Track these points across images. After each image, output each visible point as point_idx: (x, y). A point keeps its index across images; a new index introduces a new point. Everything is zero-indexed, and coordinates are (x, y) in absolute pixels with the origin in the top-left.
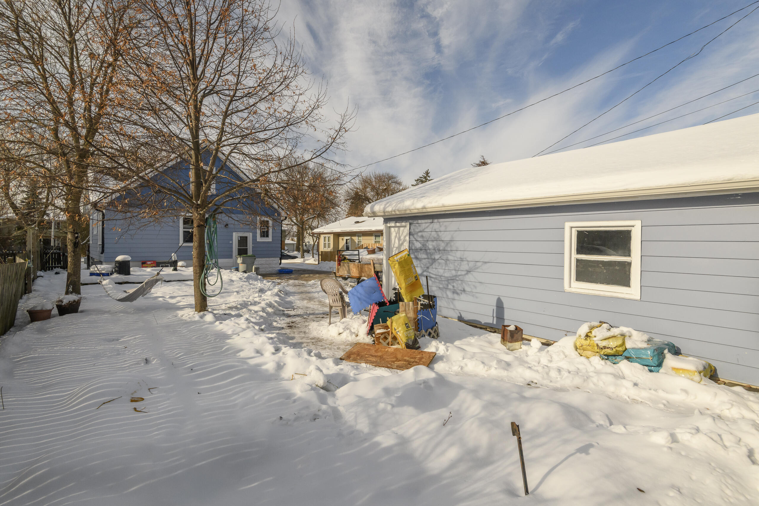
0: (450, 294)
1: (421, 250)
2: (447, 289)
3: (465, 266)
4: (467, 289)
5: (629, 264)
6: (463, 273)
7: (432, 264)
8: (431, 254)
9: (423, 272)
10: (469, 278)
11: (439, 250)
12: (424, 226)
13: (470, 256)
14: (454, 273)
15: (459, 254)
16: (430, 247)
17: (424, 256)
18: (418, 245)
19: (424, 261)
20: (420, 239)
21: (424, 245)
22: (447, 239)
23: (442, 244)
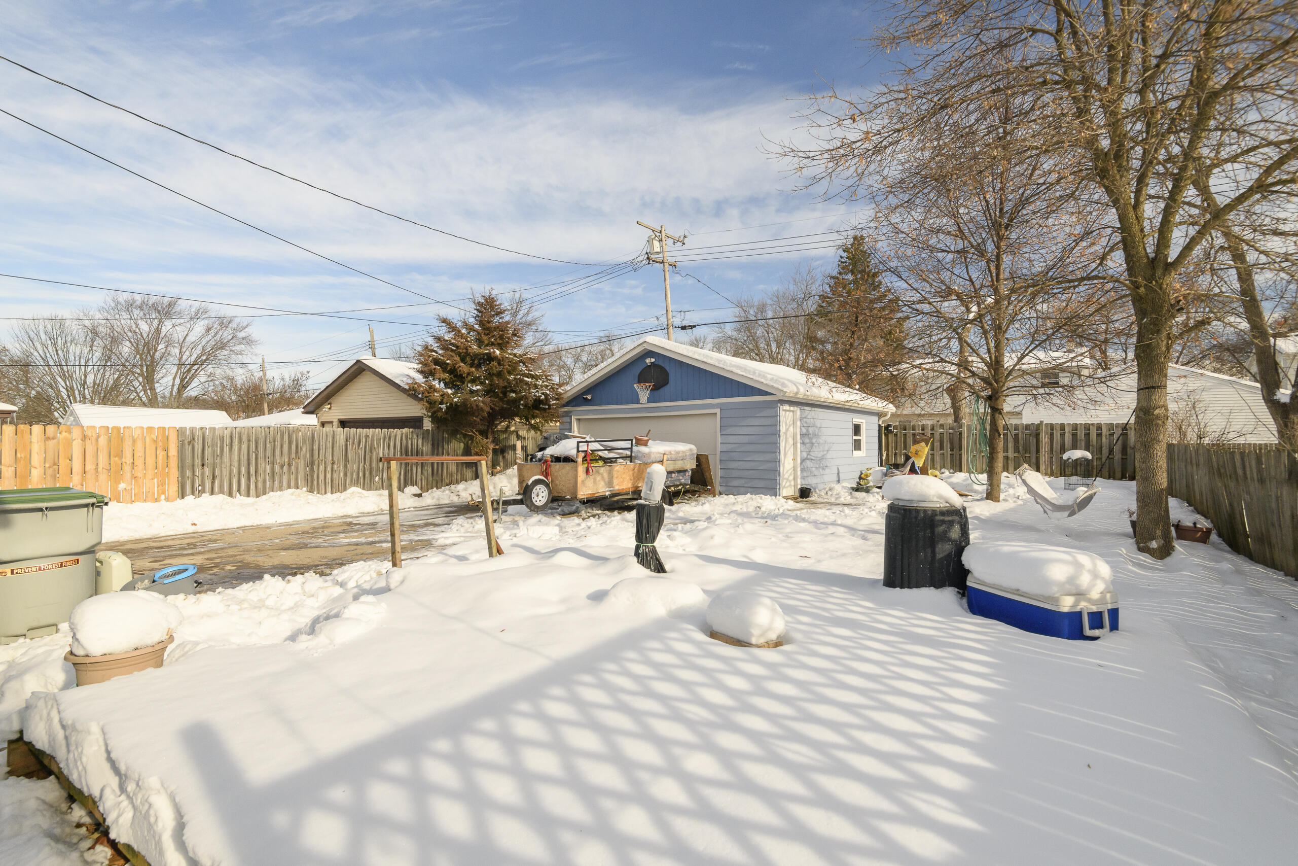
0: (821, 470)
1: (806, 435)
2: (820, 467)
3: (826, 448)
4: (828, 464)
6: (826, 453)
7: (812, 448)
8: (811, 439)
9: (808, 455)
10: (829, 456)
11: (815, 435)
12: (807, 412)
13: (829, 439)
14: (822, 453)
15: (824, 438)
16: (811, 432)
17: (808, 441)
18: (804, 431)
19: (808, 445)
20: (805, 425)
21: (807, 431)
22: (819, 426)
23: (817, 430)
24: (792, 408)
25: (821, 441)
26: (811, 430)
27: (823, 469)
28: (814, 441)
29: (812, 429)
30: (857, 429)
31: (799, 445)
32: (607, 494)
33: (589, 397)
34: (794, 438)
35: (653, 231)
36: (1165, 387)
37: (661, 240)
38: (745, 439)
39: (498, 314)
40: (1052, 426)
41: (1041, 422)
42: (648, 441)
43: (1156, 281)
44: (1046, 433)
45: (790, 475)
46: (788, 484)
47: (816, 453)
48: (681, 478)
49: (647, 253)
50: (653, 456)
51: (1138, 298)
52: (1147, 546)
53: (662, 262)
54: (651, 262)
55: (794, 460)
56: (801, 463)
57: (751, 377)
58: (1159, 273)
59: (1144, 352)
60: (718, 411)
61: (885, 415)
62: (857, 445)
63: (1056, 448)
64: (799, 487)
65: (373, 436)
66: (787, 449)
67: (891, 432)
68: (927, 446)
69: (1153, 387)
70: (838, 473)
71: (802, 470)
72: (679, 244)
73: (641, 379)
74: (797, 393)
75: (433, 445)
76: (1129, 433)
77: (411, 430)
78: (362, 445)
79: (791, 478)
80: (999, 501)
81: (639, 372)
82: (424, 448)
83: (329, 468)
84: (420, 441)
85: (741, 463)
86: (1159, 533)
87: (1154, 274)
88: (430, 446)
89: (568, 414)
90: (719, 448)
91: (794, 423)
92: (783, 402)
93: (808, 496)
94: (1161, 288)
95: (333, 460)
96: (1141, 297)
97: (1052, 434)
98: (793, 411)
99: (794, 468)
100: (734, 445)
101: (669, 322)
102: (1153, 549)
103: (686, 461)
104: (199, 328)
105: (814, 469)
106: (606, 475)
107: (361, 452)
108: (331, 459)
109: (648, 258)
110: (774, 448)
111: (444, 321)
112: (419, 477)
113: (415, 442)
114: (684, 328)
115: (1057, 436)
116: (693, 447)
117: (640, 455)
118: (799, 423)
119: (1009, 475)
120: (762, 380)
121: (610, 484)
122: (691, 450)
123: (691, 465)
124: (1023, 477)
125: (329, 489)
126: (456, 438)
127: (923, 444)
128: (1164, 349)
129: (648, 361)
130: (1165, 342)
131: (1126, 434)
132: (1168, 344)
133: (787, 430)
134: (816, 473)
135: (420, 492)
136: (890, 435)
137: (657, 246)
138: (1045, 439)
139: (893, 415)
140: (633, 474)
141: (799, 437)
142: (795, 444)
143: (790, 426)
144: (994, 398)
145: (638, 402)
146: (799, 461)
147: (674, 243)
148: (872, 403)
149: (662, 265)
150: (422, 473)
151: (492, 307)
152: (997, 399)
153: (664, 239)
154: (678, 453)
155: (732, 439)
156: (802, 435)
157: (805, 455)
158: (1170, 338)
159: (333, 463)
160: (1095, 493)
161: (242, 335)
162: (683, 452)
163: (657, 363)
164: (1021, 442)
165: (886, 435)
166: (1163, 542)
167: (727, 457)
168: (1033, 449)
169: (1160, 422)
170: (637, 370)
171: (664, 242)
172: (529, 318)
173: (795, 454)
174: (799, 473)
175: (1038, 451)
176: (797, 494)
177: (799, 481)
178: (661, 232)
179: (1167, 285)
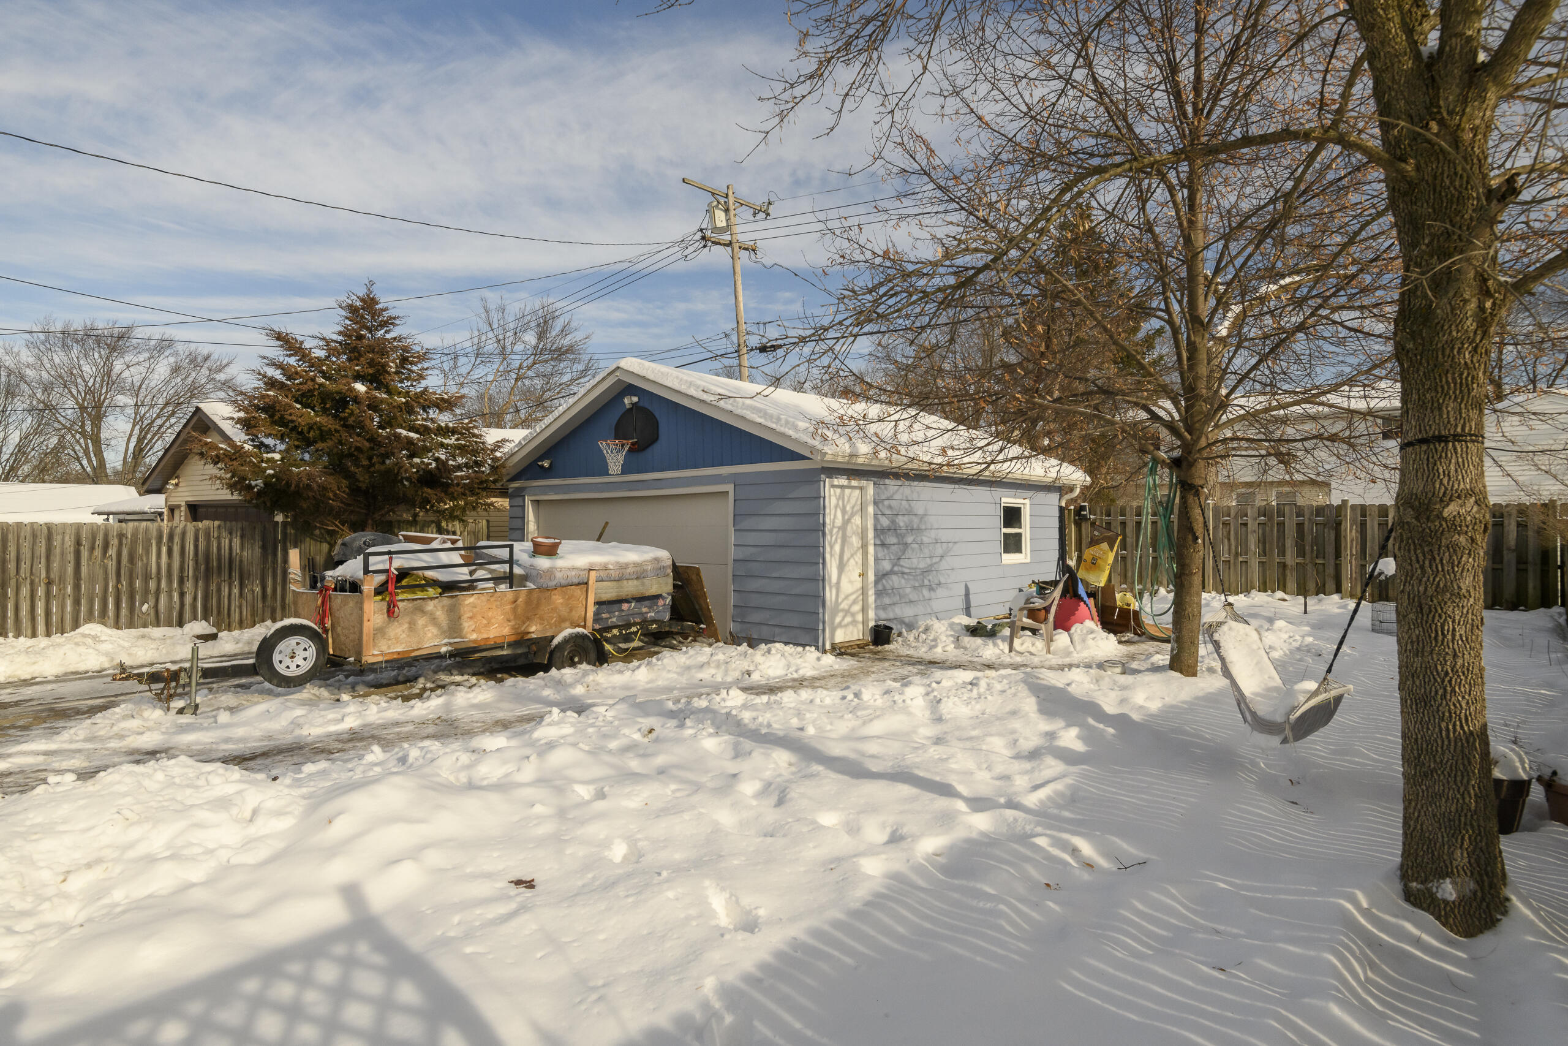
0: (925, 592)
1: (889, 530)
2: (922, 586)
3: (939, 551)
4: (943, 581)
5: (1019, 535)
6: (938, 559)
7: (904, 553)
8: (903, 536)
9: (894, 566)
10: (944, 565)
11: (912, 529)
12: (892, 489)
13: (945, 536)
14: (928, 561)
15: (933, 534)
16: (902, 524)
17: (894, 540)
18: (885, 522)
19: (893, 548)
20: (887, 512)
21: (893, 522)
22: (921, 512)
23: (916, 520)
24: (854, 483)
25: (925, 540)
26: (901, 521)
27: (931, 589)
28: (909, 539)
29: (906, 519)
30: (1012, 516)
31: (871, 549)
32: (444, 649)
33: (546, 464)
34: (863, 536)
35: (713, 194)
36: (1478, 437)
37: (727, 211)
38: (768, 539)
39: (384, 324)
40: (1363, 509)
41: (1345, 502)
42: (556, 545)
43: (1442, 123)
44: (1353, 522)
45: (854, 602)
46: (848, 619)
47: (914, 561)
48: (644, 610)
49: (701, 230)
50: (559, 575)
51: (1404, 186)
52: (1429, 890)
53: (730, 244)
54: (710, 244)
55: (863, 575)
56: (876, 582)
57: (774, 426)
58: (1449, 96)
59: (1413, 336)
60: (730, 488)
61: (1071, 489)
62: (1013, 544)
63: (1372, 548)
64: (872, 624)
65: (135, 534)
66: (845, 558)
67: (1085, 518)
68: (1112, 549)
69: (1442, 439)
70: (967, 594)
71: (879, 594)
72: (762, 215)
73: (620, 432)
74: (851, 456)
75: (264, 548)
76: (1506, 522)
77: (217, 523)
78: (112, 552)
79: (857, 608)
80: (1194, 675)
81: (617, 418)
82: (245, 554)
83: (41, 592)
84: (237, 542)
85: (764, 581)
86: (1461, 858)
87: (1434, 103)
88: (258, 551)
89: (519, 494)
90: (732, 554)
91: (863, 509)
92: (833, 471)
93: (887, 641)
94: (1456, 142)
95: (48, 577)
96: (1412, 185)
97: (1363, 524)
98: (861, 488)
99: (864, 591)
100: (752, 550)
101: (742, 341)
102: (1446, 902)
103: (646, 581)
104: (162, 369)
105: (908, 590)
106: (440, 614)
107: (111, 565)
108: (44, 575)
109: (703, 238)
110: (814, 556)
111: (279, 337)
112: (235, 603)
113: (225, 543)
114: (763, 349)
115: (1372, 527)
116: (664, 555)
117: (534, 573)
118: (871, 509)
119: (1286, 597)
120: (791, 433)
121: (454, 627)
122: (657, 560)
123: (664, 586)
124: (1216, 637)
125: (41, 627)
126: (312, 536)
127: (1105, 546)
128: (1470, 324)
129: (629, 401)
130: (1473, 305)
131: (1501, 524)
132: (1481, 308)
133: (846, 522)
134: (913, 596)
135: (215, 630)
136: (1083, 525)
137: (720, 219)
138: (1350, 533)
139: (1085, 488)
140: (514, 610)
141: (871, 534)
142: (864, 547)
143: (853, 515)
144: (1184, 465)
145: (605, 472)
146: (871, 577)
147: (754, 214)
148: (1041, 469)
149: (729, 249)
150: (241, 595)
151: (375, 314)
152: (1191, 465)
153: (732, 207)
154: (624, 566)
155: (751, 538)
156: (879, 531)
157: (886, 566)
158: (1488, 294)
159: (49, 583)
160: (1338, 699)
161: (221, 377)
162: (636, 564)
163: (641, 404)
164: (1308, 538)
165: (1078, 525)
166: (1472, 885)
167: (744, 570)
168: (1330, 549)
169: (1462, 540)
170: (614, 417)
171: (732, 213)
172: (566, 341)
173: (865, 563)
174: (871, 599)
175: (1338, 554)
176: (868, 638)
177: (871, 614)
178: (727, 196)
179: (1475, 130)
